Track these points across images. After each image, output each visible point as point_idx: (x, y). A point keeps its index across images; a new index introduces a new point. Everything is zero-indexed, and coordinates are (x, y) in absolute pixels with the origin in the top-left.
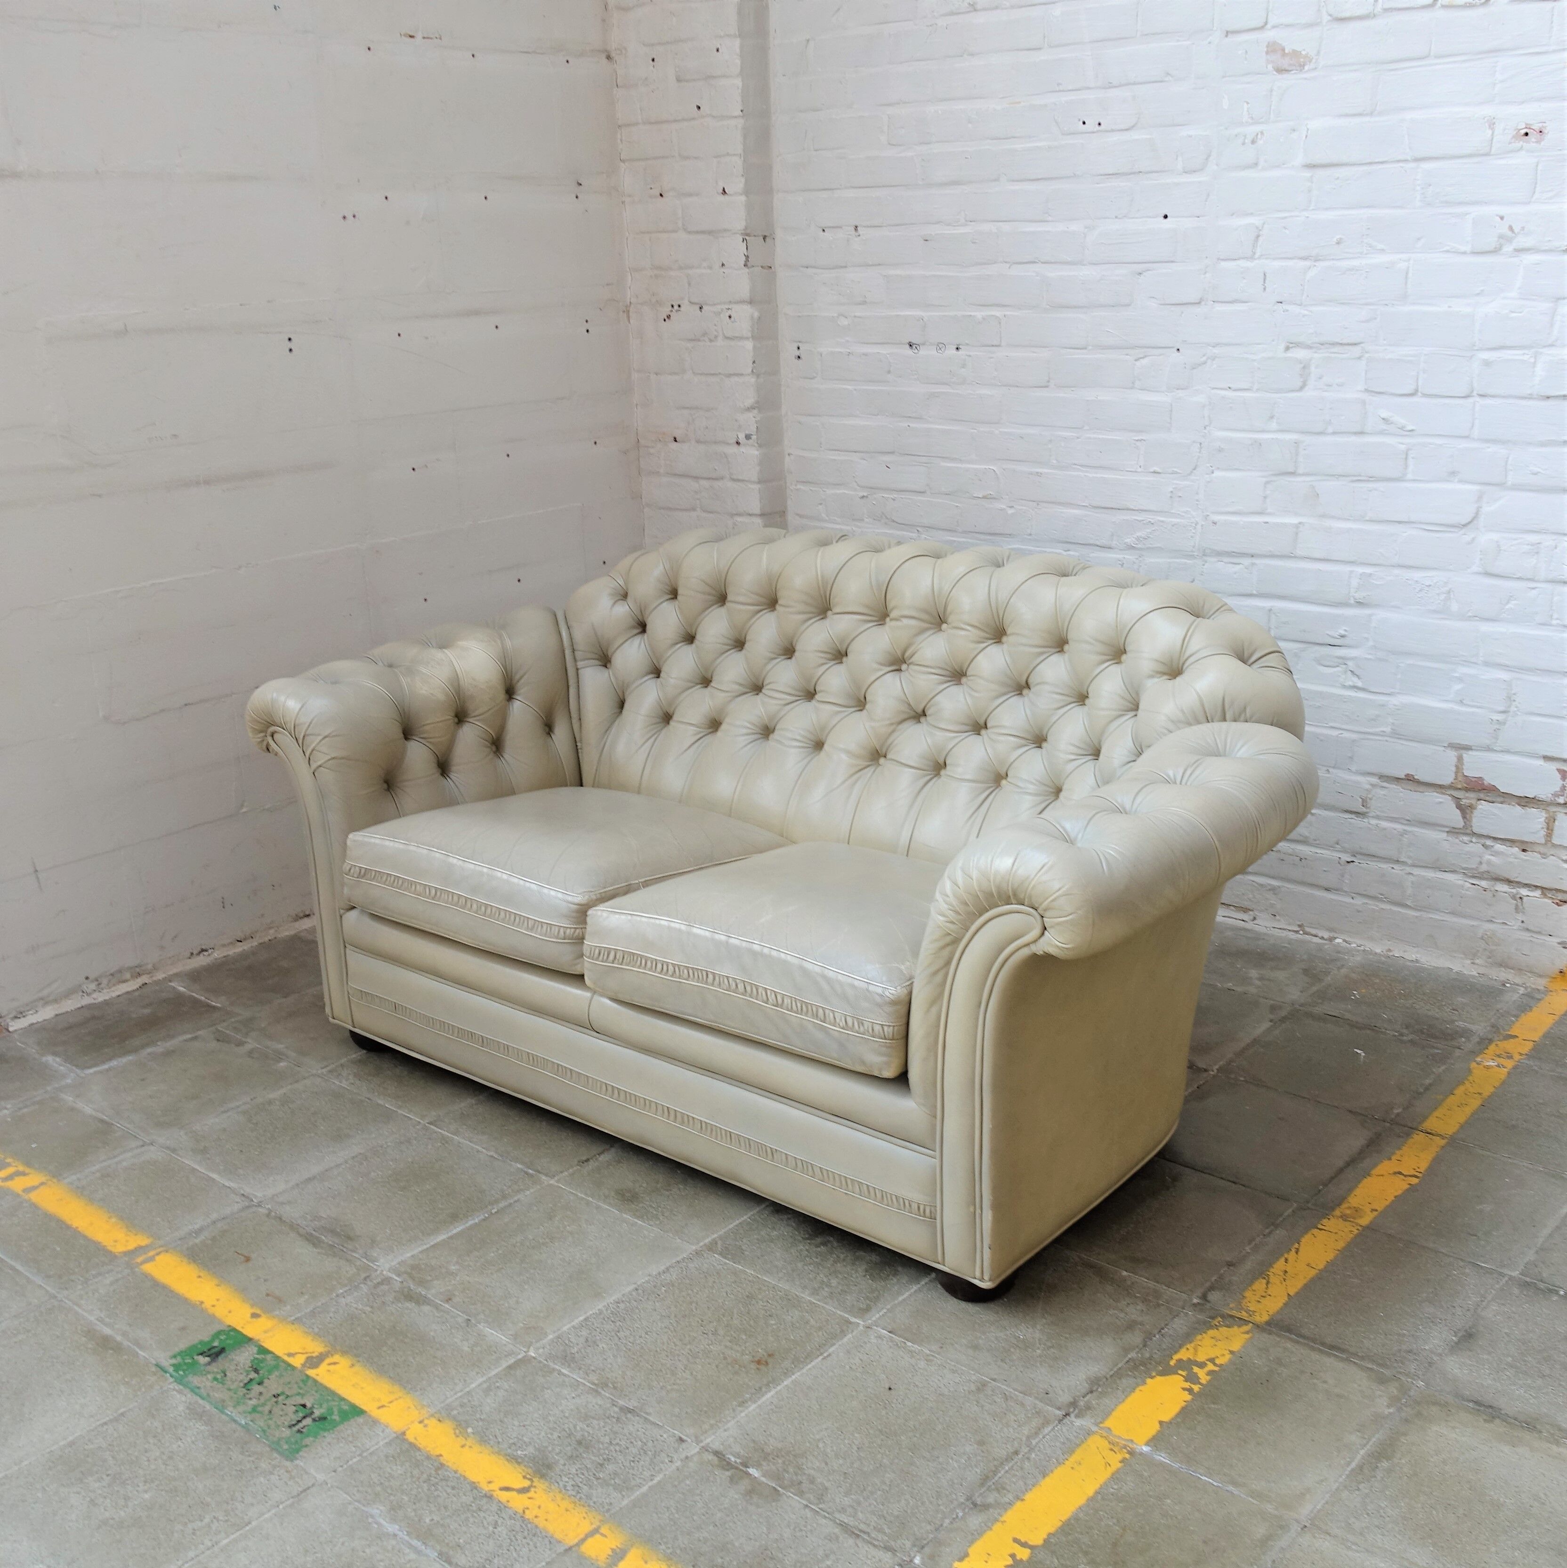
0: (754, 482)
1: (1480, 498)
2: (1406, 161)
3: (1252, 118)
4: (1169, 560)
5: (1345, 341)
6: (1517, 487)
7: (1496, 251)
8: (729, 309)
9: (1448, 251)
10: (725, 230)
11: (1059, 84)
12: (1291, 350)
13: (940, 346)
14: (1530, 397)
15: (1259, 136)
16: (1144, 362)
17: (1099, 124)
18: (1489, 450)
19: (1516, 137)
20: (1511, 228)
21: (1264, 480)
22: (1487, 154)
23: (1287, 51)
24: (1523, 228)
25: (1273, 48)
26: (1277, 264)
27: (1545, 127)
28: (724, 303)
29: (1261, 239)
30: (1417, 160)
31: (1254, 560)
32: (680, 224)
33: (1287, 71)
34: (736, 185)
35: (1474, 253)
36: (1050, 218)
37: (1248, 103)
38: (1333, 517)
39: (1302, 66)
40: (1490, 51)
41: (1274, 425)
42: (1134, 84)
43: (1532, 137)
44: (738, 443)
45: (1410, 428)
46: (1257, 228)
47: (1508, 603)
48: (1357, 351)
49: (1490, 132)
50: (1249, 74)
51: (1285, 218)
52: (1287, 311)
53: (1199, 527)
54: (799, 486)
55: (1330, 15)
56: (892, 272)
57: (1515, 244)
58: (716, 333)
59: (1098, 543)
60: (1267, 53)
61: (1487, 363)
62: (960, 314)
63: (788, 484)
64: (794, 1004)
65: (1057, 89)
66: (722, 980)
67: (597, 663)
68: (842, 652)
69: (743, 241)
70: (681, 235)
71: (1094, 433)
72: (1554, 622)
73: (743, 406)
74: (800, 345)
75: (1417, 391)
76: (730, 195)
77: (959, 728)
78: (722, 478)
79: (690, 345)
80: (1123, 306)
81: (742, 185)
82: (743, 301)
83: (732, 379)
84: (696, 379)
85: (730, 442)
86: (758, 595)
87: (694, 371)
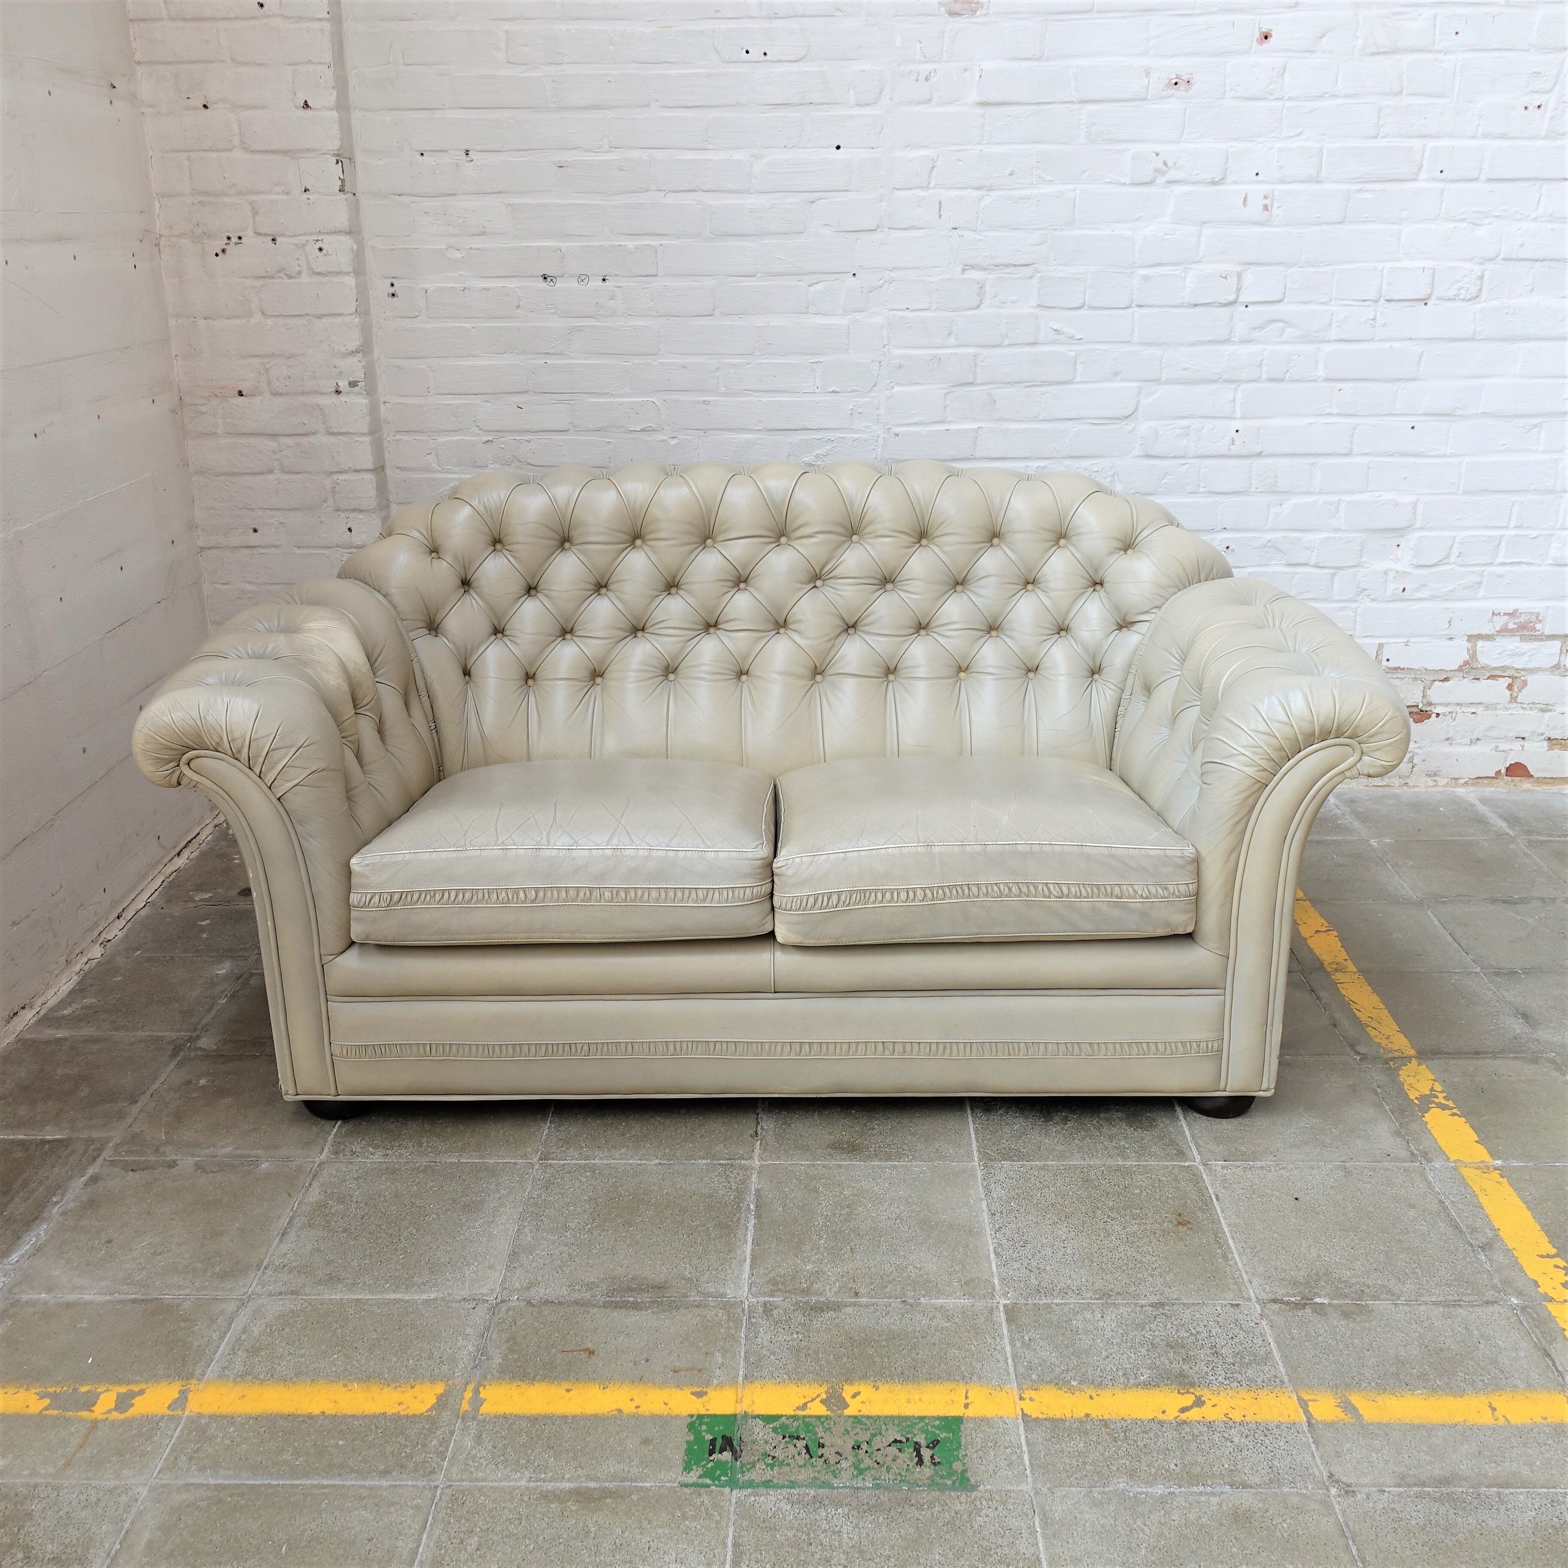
0: (363, 434)
1: (1139, 393)
2: (1072, 102)
3: (925, 57)
5: (1018, 263)
6: (1170, 382)
7: (1150, 183)
8: (317, 240)
9: (1110, 183)
10: (308, 150)
11: (717, 11)
12: (966, 272)
13: (582, 278)
14: (1181, 306)
15: (932, 74)
16: (819, 287)
17: (765, 54)
18: (1147, 352)
19: (1168, 85)
20: (1165, 163)
21: (945, 391)
22: (1144, 99)
24: (1175, 163)
26: (952, 193)
27: (1191, 79)
28: (311, 234)
29: (935, 170)
30: (1082, 102)
32: (236, 141)
33: (959, 15)
34: (325, 99)
35: (1133, 184)
36: (710, 147)
37: (920, 42)
38: (1010, 420)
39: (974, 11)
40: (1146, 11)
41: (952, 341)
42: (803, 16)
43: (1182, 86)
44: (338, 392)
45: (1079, 337)
46: (933, 160)
47: (1164, 478)
48: (1028, 271)
49: (1147, 80)
50: (921, 15)
51: (960, 151)
52: (962, 236)
53: (881, 440)
54: (397, 437)
56: (517, 200)
57: (1168, 177)
58: (298, 268)
61: (1146, 278)
62: (606, 244)
63: (385, 435)
64: (1083, 890)
65: (715, 15)
66: (990, 888)
67: (426, 631)
68: (742, 579)
69: (337, 162)
70: (238, 154)
71: (766, 358)
72: (1201, 490)
73: (343, 350)
74: (394, 281)
75: (1084, 304)
76: (315, 109)
77: (905, 633)
78: (314, 433)
79: (258, 283)
80: (795, 233)
81: (333, 98)
82: (340, 232)
83: (325, 320)
84: (269, 322)
85: (325, 391)
86: (622, 532)
87: (265, 313)
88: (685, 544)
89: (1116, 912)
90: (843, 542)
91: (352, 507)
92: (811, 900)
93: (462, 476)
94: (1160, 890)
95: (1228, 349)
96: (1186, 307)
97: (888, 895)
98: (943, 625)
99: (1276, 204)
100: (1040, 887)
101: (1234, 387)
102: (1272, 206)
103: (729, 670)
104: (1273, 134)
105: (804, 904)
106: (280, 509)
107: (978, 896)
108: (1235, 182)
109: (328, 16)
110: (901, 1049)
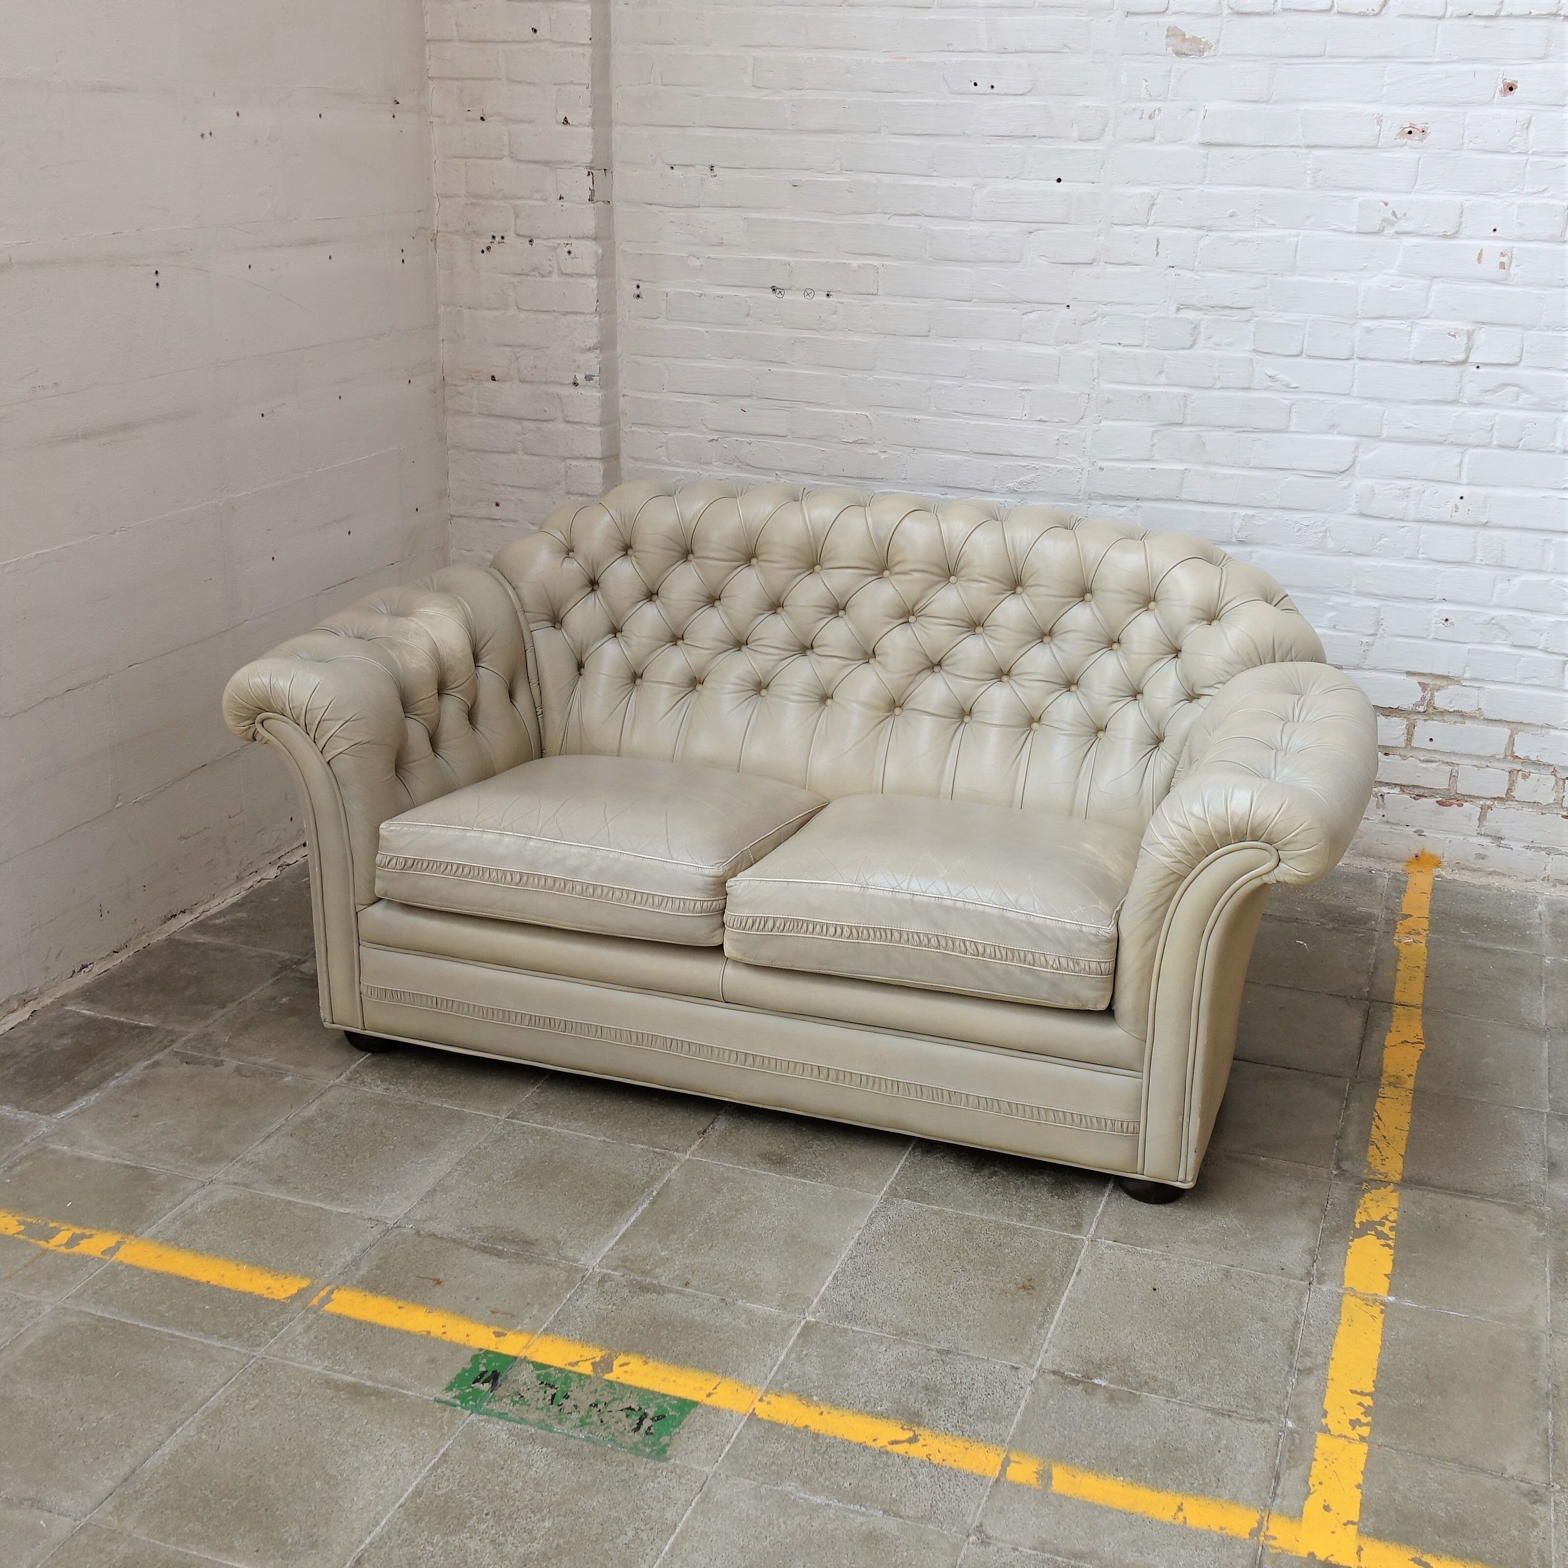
0: (593, 425)
1: (1357, 449)
2: (1299, 146)
3: (1150, 95)
4: (1053, 503)
5: (1234, 305)
6: (1390, 439)
7: (1379, 232)
8: (567, 244)
9: (1335, 230)
10: (566, 162)
11: (949, 45)
12: (1181, 311)
13: (808, 292)
14: (1405, 361)
15: (1156, 113)
16: (1032, 316)
17: (992, 87)
18: (1367, 406)
19: (1400, 134)
20: (1394, 213)
21: (1152, 429)
22: (1375, 147)
23: (1186, 37)
24: (1405, 214)
25: (1173, 32)
26: (1171, 232)
27: (1428, 128)
28: (563, 238)
29: (1155, 207)
30: (1309, 147)
31: (1139, 503)
32: (506, 152)
33: (1187, 55)
34: (582, 116)
35: (1359, 233)
36: (935, 174)
37: (1146, 81)
38: (1219, 464)
39: (1201, 52)
40: (1380, 57)
41: (1163, 379)
42: (1031, 52)
43: (1416, 135)
44: (576, 384)
45: (1295, 385)
46: (1153, 197)
47: (1379, 540)
48: (1245, 314)
49: (1378, 128)
50: (1147, 54)
51: (1180, 189)
52: (1179, 275)
53: (1085, 472)
54: (633, 429)
55: (1232, 9)
56: (754, 215)
57: (1396, 228)
58: (550, 269)
59: (979, 488)
60: (1167, 36)
61: (1369, 331)
62: (832, 261)
63: (622, 426)
64: (997, 951)
65: (947, 49)
66: (910, 936)
67: (549, 624)
68: (841, 606)
69: (589, 175)
70: (507, 163)
71: (977, 382)
72: (1420, 556)
73: (582, 345)
74: (640, 284)
75: (1302, 352)
76: (573, 125)
77: (983, 676)
78: (553, 420)
79: (516, 280)
80: (1011, 262)
81: (589, 116)
82: (587, 237)
83: (569, 317)
84: (522, 316)
85: (565, 382)
86: (735, 550)
87: (520, 307)
88: (790, 568)
89: (1028, 979)
90: (938, 582)
91: (581, 492)
92: (750, 921)
93: (688, 471)
94: (1071, 964)
95: (1456, 410)
96: (1411, 363)
97: (818, 928)
98: (1021, 674)
99: (1514, 263)
100: (957, 943)
101: (1461, 451)
102: (1510, 264)
103: (812, 692)
104: (1514, 190)
105: (743, 924)
106: (519, 487)
107: (899, 942)
108: (1470, 237)
109: (590, 42)
110: (835, 1076)
